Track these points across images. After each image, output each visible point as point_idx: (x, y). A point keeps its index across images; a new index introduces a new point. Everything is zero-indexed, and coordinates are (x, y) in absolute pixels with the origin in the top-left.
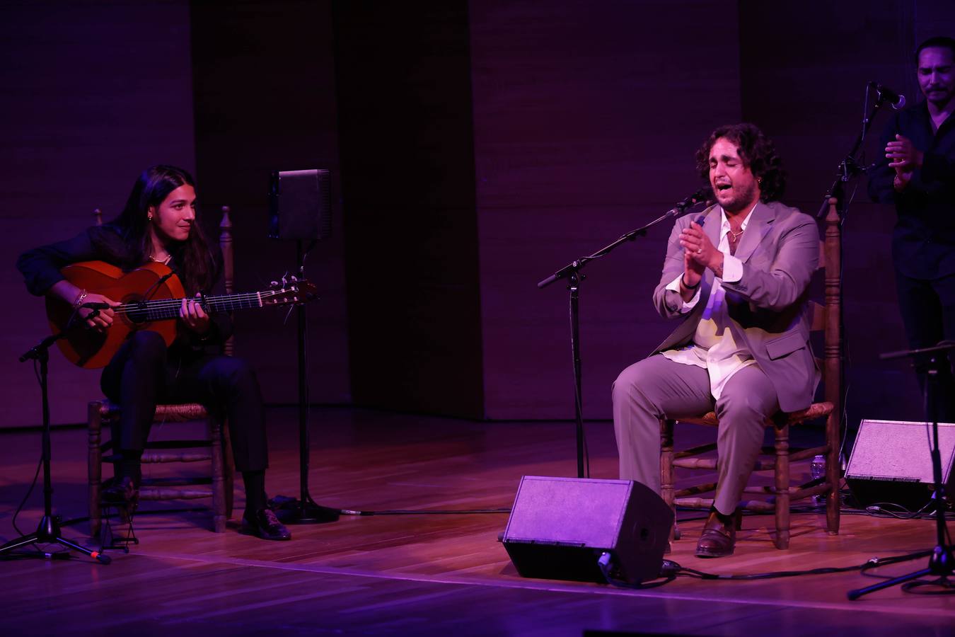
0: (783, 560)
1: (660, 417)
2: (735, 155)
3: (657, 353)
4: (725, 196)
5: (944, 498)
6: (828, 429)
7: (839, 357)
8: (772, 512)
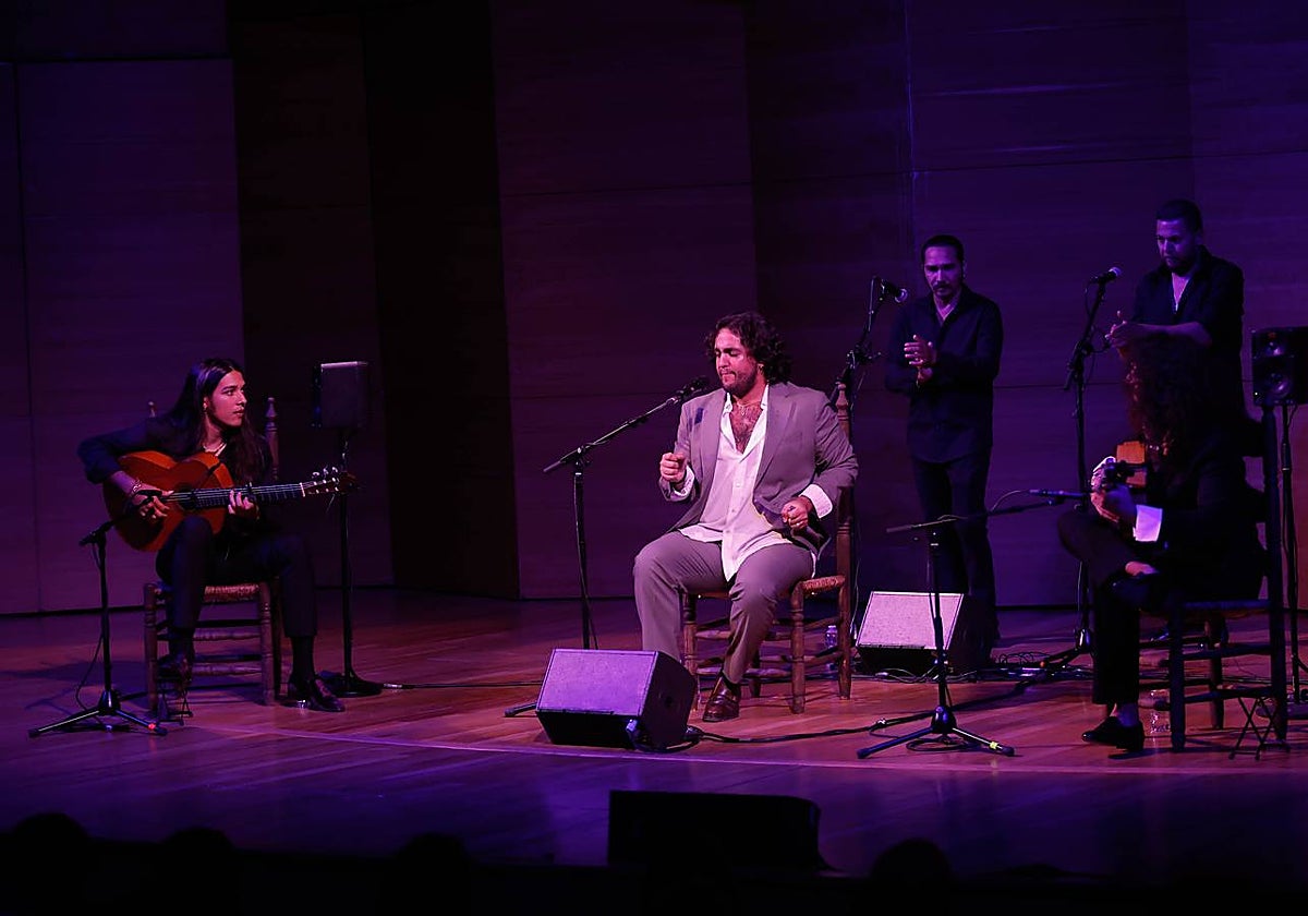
0: (798, 723)
1: (681, 591)
2: (737, 346)
3: (675, 530)
4: (729, 380)
5: (946, 662)
6: (840, 600)
7: (849, 534)
8: (789, 679)
